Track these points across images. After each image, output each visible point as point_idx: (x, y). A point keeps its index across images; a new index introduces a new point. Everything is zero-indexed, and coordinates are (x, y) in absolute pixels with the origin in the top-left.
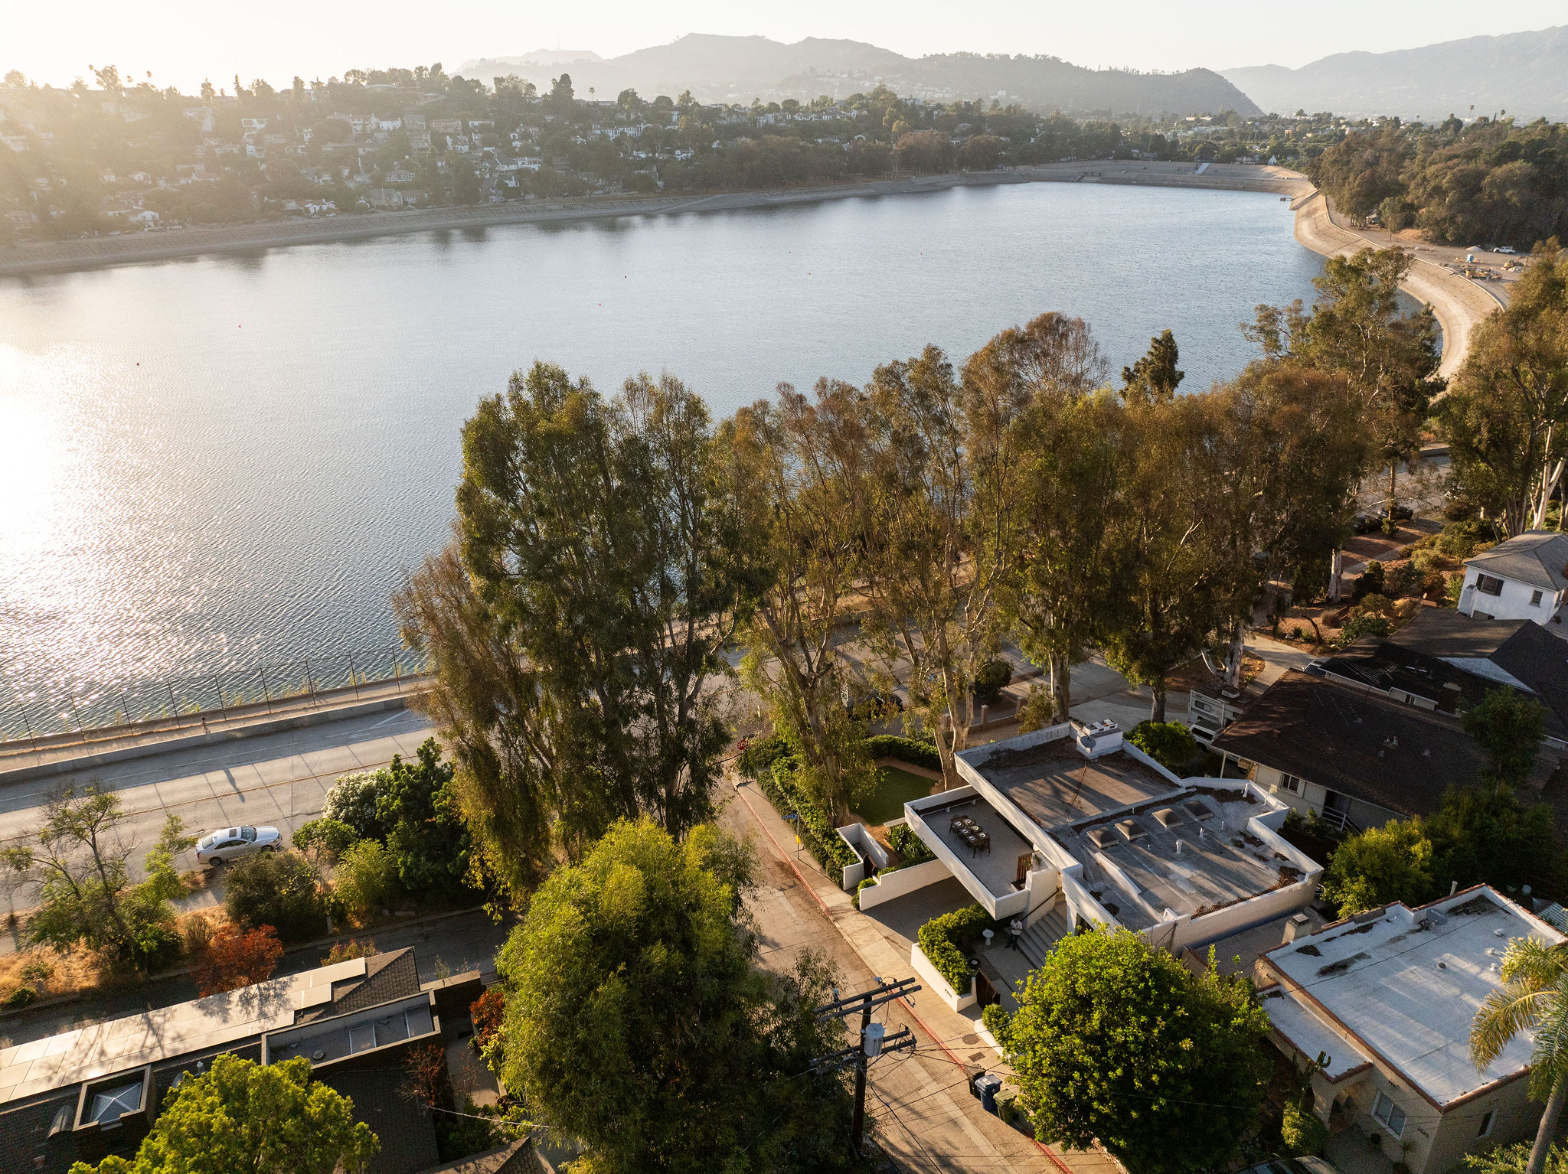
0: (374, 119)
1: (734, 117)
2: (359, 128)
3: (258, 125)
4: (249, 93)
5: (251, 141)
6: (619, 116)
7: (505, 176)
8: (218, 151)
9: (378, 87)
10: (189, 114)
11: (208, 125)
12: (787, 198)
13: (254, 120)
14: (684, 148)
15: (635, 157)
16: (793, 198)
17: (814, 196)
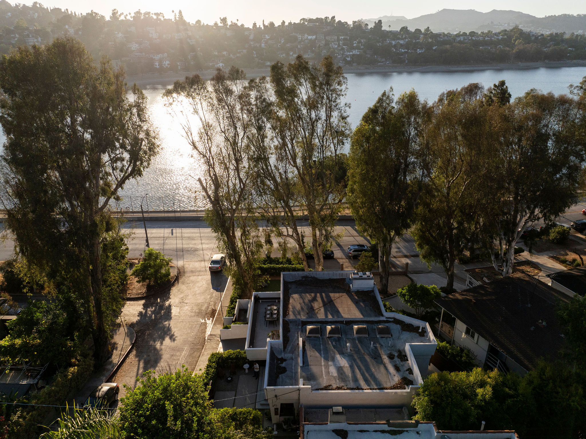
0: (306, 35)
1: (446, 37)
2: (300, 38)
3: (267, 37)
4: (267, 26)
5: (264, 42)
6: (399, 36)
7: (347, 56)
8: (252, 46)
9: (311, 25)
10: (246, 33)
11: (251, 37)
12: (459, 69)
13: (266, 35)
14: (421, 48)
15: (400, 51)
16: (462, 69)
17: (472, 68)
